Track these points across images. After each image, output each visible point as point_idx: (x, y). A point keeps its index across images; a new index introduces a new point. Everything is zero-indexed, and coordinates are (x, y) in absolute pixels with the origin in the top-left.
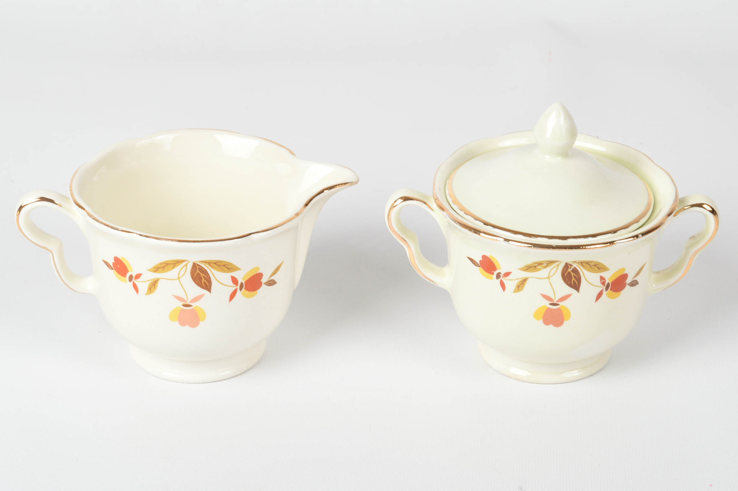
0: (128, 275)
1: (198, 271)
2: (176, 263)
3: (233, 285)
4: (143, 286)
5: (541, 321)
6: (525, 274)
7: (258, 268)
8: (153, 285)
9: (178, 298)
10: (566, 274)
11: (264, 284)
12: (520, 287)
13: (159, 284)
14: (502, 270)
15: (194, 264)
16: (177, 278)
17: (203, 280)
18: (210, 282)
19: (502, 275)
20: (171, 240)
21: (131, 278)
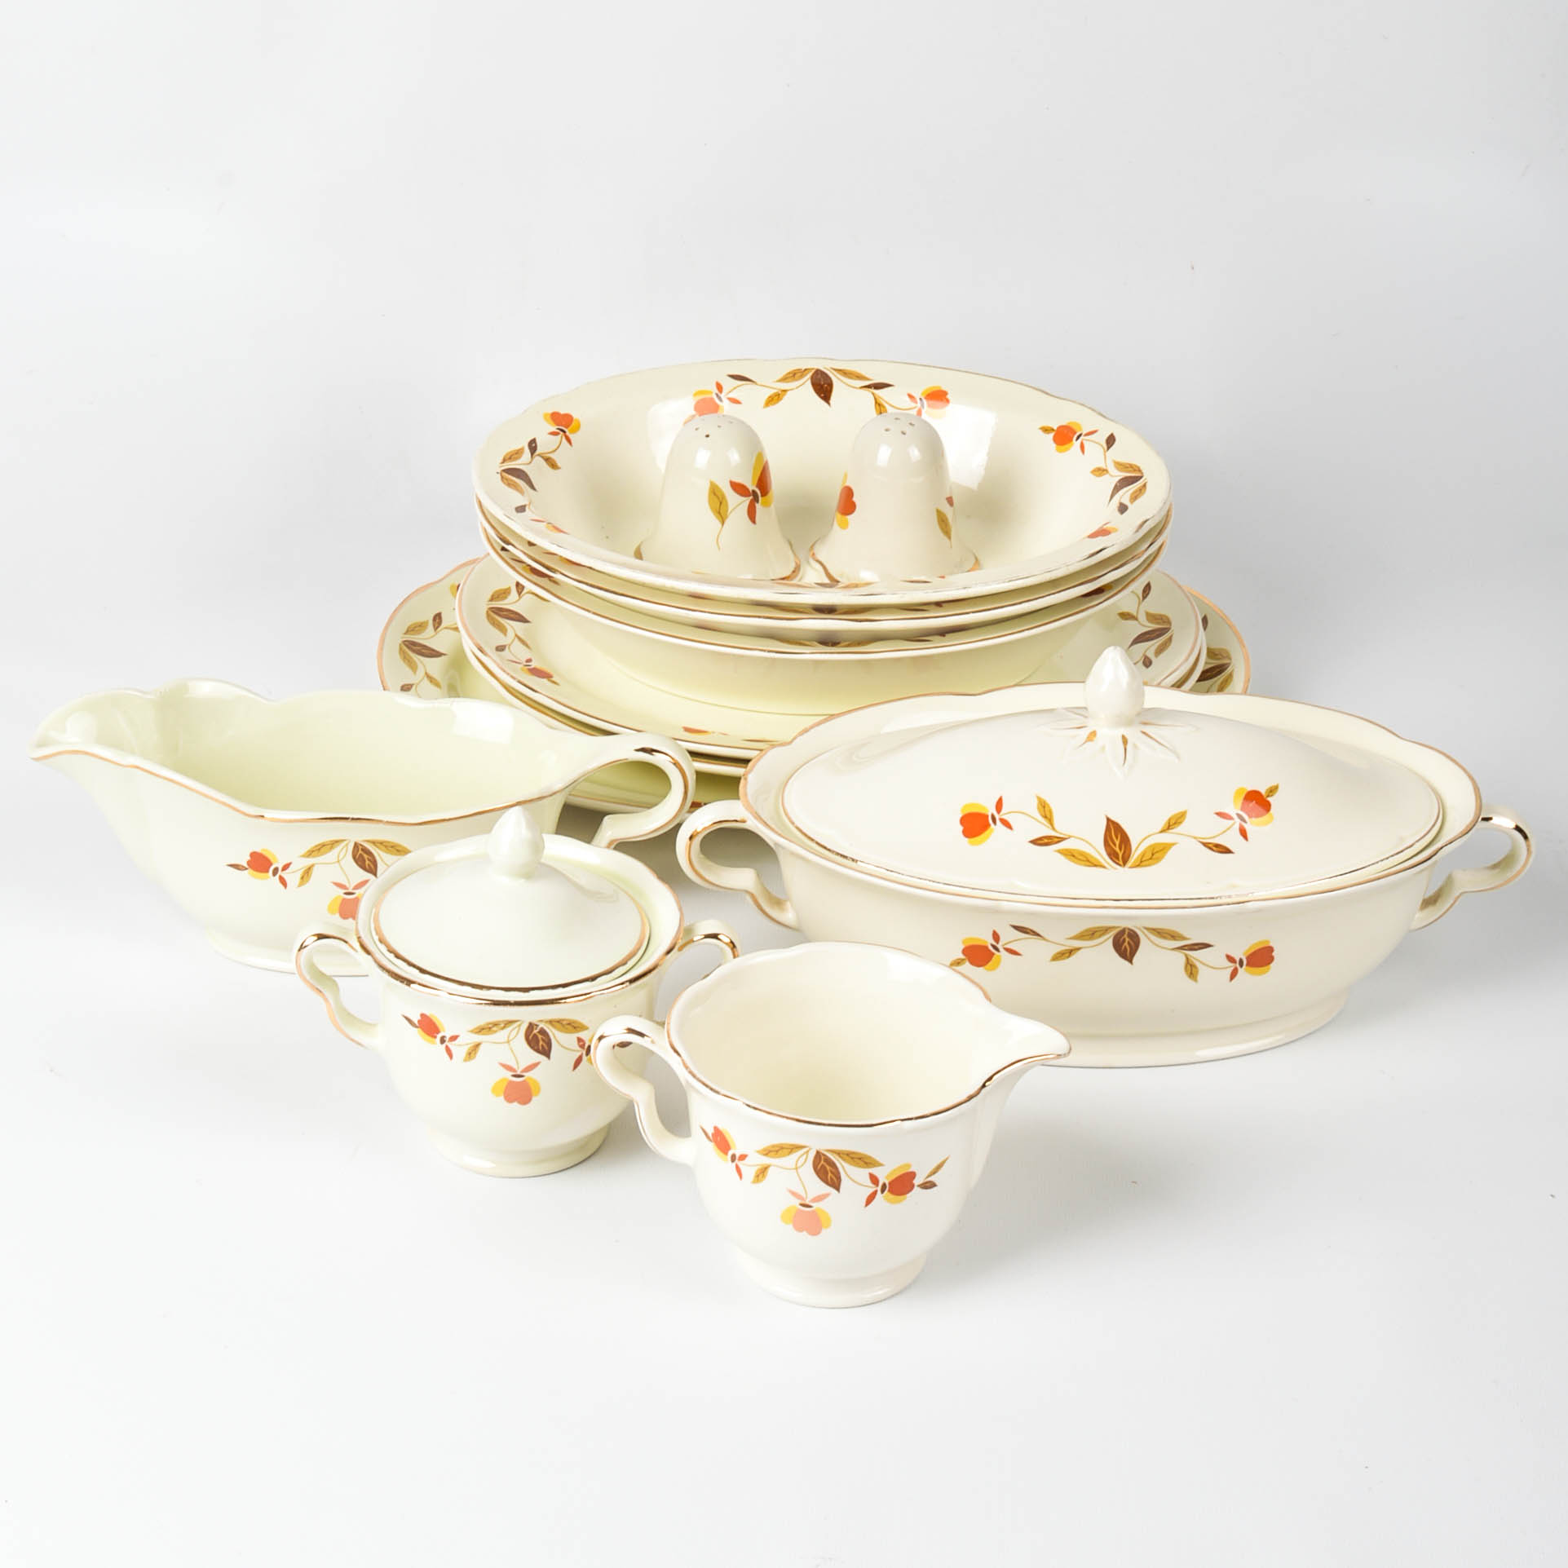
0: (730, 1153)
1: (822, 1162)
2: (794, 1148)
3: (871, 1185)
4: (749, 1171)
5: (502, 1098)
6: (477, 1038)
7: (909, 1166)
8: (762, 1172)
9: (794, 1194)
10: (530, 1037)
11: (919, 1186)
12: (472, 1055)
13: (770, 1171)
14: (447, 1033)
15: (818, 1152)
16: (794, 1167)
17: (830, 1174)
18: (839, 1178)
19: (447, 1039)
20: (787, 1118)
21: (733, 1158)
